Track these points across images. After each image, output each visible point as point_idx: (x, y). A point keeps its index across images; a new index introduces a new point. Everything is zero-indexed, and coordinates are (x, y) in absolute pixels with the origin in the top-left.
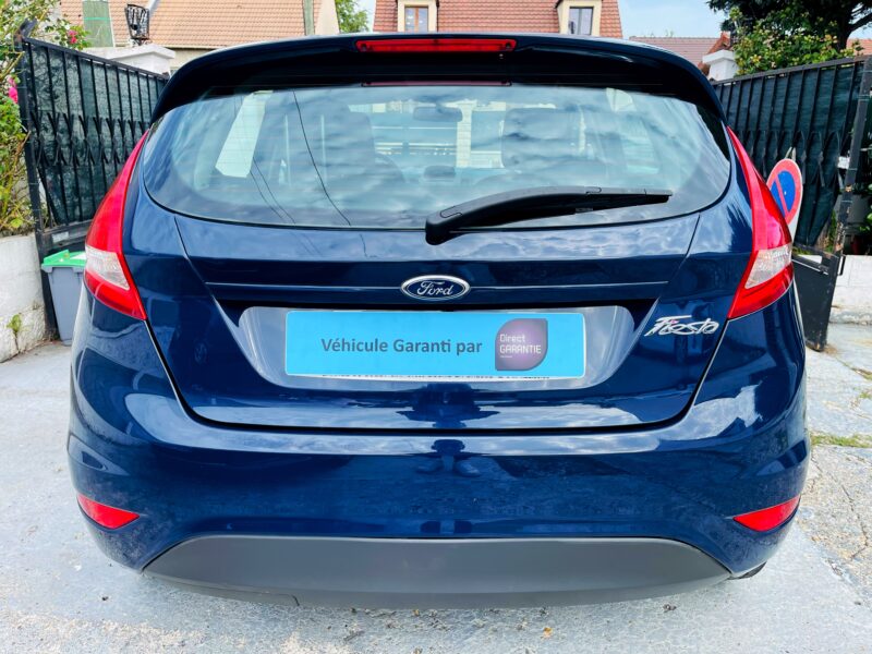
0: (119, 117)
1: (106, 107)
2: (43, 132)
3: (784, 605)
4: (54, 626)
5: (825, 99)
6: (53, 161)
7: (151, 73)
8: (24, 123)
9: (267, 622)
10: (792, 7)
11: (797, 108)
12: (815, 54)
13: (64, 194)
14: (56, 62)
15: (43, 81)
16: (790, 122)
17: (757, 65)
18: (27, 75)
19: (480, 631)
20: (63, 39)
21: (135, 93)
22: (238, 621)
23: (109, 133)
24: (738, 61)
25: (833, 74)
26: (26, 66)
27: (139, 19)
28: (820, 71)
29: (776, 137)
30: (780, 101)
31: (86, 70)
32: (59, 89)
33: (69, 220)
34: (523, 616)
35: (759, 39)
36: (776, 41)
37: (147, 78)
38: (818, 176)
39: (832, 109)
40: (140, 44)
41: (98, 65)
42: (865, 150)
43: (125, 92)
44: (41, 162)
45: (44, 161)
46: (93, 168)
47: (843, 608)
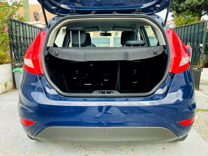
0: (32, 37)
1: (29, 35)
2: (14, 40)
3: (192, 148)
4: (13, 153)
5: (196, 31)
6: (16, 47)
7: (39, 28)
8: (10, 37)
9: (65, 152)
10: (188, 11)
11: (190, 33)
12: (194, 21)
13: (18, 54)
14: (17, 24)
15: (14, 28)
16: (188, 36)
17: (180, 24)
18: (11, 27)
19: (117, 154)
20: (19, 19)
21: (35, 32)
22: (58, 152)
23: (29, 41)
24: (175, 23)
25: (198, 25)
26: (10, 24)
27: (37, 16)
28: (195, 25)
29: (185, 40)
30: (186, 32)
31: (24, 26)
32: (18, 30)
33: (19, 61)
34: (127, 150)
35: (181, 18)
36: (184, 19)
37: (38, 29)
38: (195, 49)
39: (198, 33)
40: (37, 21)
41: (27, 25)
42: (206, 43)
43: (33, 32)
44: (13, 47)
45: (14, 46)
46: (25, 49)
47: (206, 148)
